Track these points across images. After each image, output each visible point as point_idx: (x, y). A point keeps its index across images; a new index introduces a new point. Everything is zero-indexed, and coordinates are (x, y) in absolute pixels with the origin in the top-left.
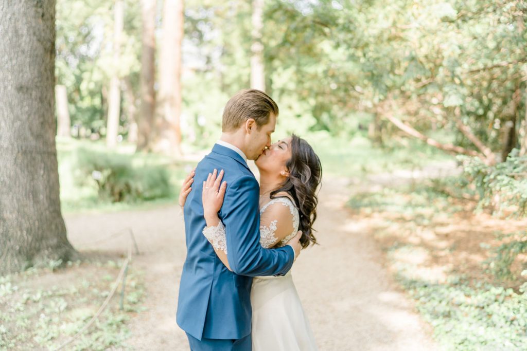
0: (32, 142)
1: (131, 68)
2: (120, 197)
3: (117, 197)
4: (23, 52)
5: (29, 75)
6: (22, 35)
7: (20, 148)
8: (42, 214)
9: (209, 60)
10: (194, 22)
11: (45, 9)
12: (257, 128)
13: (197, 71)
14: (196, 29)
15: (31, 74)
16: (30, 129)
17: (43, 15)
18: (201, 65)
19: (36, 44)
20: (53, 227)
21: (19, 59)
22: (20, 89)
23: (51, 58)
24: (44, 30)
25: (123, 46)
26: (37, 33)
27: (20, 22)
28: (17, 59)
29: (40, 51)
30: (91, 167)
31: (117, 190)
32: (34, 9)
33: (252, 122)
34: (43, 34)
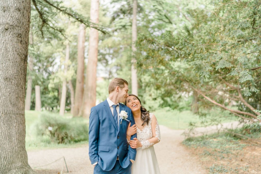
0: (11, 108)
1: (72, 77)
2: (62, 140)
3: (61, 140)
4: (9, 60)
5: (12, 71)
6: (9, 51)
7: (3, 111)
8: (13, 148)
9: (110, 73)
10: (104, 55)
11: (22, 39)
12: (121, 89)
13: (105, 79)
14: (105, 59)
15: (13, 72)
16: (10, 101)
17: (21, 41)
18: (107, 76)
19: (16, 56)
20: (19, 156)
21: (7, 63)
22: (6, 79)
23: (24, 63)
24: (21, 49)
25: (69, 66)
26: (17, 51)
27: (8, 45)
28: (5, 63)
29: (18, 60)
30: (47, 124)
31: (60, 137)
32: (16, 38)
33: (118, 87)
34: (20, 51)
